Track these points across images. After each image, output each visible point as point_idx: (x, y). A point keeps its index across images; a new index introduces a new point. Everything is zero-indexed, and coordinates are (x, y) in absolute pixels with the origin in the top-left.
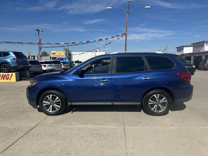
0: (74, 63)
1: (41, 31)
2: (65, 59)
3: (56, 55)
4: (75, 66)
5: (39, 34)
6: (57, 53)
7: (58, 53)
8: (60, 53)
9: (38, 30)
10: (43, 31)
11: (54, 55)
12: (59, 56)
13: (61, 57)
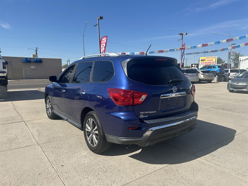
0: (229, 72)
1: (185, 34)
2: (214, 67)
3: (205, 62)
4: (230, 76)
5: (182, 39)
6: (206, 59)
7: (208, 59)
8: (211, 59)
9: (182, 34)
10: (187, 34)
11: (202, 62)
12: (209, 63)
13: (212, 64)
